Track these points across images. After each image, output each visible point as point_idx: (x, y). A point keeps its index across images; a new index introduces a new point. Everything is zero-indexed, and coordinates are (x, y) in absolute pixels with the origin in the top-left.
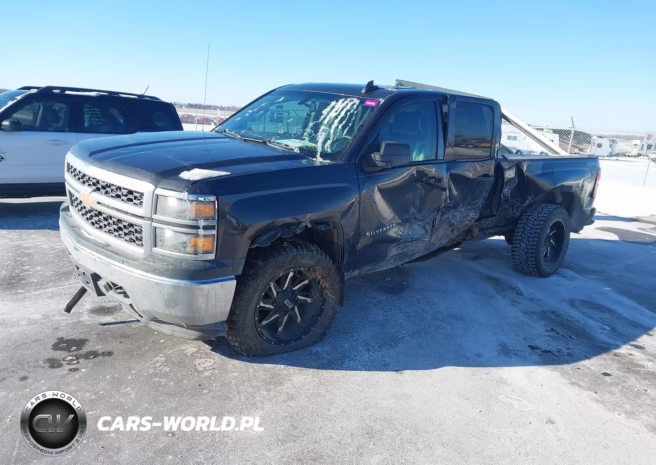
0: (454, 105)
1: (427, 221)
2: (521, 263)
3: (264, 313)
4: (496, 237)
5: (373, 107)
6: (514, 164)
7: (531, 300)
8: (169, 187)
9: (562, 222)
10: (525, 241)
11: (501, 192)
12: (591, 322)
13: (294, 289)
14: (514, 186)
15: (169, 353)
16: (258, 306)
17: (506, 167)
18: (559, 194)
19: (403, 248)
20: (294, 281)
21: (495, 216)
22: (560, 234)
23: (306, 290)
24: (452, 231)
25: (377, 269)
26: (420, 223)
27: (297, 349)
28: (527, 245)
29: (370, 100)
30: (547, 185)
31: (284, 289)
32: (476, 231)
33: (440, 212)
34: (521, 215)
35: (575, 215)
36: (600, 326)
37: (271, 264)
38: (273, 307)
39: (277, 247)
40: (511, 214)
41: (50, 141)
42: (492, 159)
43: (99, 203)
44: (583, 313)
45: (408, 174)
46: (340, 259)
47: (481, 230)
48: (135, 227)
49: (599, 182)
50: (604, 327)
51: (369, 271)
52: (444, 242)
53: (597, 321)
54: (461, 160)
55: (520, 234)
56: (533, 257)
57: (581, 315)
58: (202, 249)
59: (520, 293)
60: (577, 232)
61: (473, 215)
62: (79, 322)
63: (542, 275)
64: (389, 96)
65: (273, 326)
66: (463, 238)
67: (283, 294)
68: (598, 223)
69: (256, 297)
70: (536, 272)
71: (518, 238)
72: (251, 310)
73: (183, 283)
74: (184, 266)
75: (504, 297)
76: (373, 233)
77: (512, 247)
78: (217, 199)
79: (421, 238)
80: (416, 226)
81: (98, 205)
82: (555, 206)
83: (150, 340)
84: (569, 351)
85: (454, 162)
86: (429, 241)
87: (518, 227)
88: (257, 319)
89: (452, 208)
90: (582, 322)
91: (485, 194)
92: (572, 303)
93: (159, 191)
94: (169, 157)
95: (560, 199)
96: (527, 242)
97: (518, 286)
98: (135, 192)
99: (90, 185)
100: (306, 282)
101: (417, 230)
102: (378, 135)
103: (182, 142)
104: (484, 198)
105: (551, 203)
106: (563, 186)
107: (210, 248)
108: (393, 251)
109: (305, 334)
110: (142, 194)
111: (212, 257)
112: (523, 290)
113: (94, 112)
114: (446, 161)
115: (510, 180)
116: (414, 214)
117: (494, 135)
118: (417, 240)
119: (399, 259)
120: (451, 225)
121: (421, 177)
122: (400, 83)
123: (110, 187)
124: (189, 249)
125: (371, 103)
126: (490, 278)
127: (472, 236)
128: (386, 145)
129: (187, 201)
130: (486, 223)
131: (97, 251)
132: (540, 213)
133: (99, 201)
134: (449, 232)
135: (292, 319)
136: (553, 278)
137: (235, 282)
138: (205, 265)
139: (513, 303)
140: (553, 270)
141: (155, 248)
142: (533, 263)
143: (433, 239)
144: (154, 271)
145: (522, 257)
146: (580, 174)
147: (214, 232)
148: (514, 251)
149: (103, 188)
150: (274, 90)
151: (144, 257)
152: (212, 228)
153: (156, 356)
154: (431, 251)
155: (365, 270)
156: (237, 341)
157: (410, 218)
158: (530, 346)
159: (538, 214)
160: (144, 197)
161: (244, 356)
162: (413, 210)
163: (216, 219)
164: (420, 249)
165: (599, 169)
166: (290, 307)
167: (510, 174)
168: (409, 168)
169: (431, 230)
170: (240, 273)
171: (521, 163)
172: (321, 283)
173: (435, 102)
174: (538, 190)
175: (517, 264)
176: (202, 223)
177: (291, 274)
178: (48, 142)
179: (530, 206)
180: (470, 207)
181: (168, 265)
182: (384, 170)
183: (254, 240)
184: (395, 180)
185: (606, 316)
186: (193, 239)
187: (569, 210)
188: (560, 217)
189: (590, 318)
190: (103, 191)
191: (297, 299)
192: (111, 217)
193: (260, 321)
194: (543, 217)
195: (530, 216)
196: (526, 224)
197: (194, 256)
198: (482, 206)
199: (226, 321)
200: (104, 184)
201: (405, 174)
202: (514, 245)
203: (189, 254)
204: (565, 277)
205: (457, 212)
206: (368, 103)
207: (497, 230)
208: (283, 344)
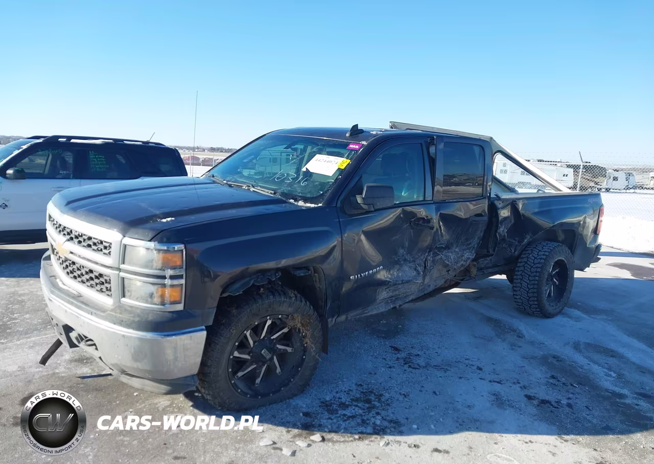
0: (441, 146)
1: (418, 263)
2: (522, 303)
3: (239, 364)
4: (498, 277)
5: (357, 150)
6: (508, 202)
7: (532, 343)
8: (136, 236)
9: (565, 260)
10: (525, 280)
11: (496, 231)
12: (595, 368)
13: (272, 338)
14: (510, 225)
15: (140, 407)
16: (231, 357)
17: (500, 206)
18: (560, 231)
19: (395, 290)
20: (273, 329)
21: (492, 255)
22: (563, 273)
23: (286, 339)
24: (448, 271)
25: (366, 313)
26: (411, 265)
27: (275, 402)
28: (528, 284)
29: (354, 144)
30: (545, 223)
31: (262, 337)
32: (474, 271)
33: (432, 253)
34: (520, 254)
35: (579, 252)
36: (605, 372)
37: (246, 312)
38: (249, 358)
39: (250, 294)
40: (510, 254)
41: (53, 188)
42: (485, 198)
43: (72, 253)
44: (587, 358)
45: (394, 216)
46: (323, 304)
47: (480, 269)
48: (105, 278)
49: (602, 218)
50: (610, 373)
51: (357, 315)
52: (440, 283)
53: (602, 366)
54: (451, 201)
55: (520, 273)
56: (535, 297)
57: (585, 359)
58: (169, 300)
59: (520, 336)
60: (582, 270)
61: (469, 255)
62: (54, 374)
63: (546, 315)
64: (373, 139)
65: (251, 378)
66: (461, 278)
67: (260, 343)
68: (604, 260)
69: (229, 348)
70: (539, 313)
71: (518, 277)
72: (224, 362)
73: (149, 335)
74: (150, 318)
75: (504, 340)
76: (358, 276)
77: (513, 287)
78: (185, 248)
79: (412, 280)
80: (406, 268)
81: (71, 255)
82: (555, 244)
83: (124, 393)
84: (570, 401)
85: (444, 202)
86: (423, 283)
87: (518, 265)
88: (230, 370)
89: (445, 249)
90: (586, 368)
91: (480, 234)
92: (576, 346)
93: (127, 241)
94: (143, 205)
95: (561, 236)
96: (528, 281)
97: (520, 328)
98: (105, 242)
99: (64, 234)
100: (285, 330)
101: (407, 272)
102: (361, 177)
103: (163, 189)
104: (479, 238)
105: (551, 240)
106: (562, 224)
107: (178, 299)
108: (383, 294)
109: (285, 385)
110: (111, 244)
111: (180, 307)
112: (524, 332)
113: (98, 159)
114: (435, 201)
115: (505, 218)
116: (403, 256)
117: (486, 174)
118: (408, 282)
119: (391, 302)
120: (446, 266)
121: (409, 217)
122: (394, 125)
123: (82, 236)
124: (157, 300)
125: (354, 146)
126: (489, 320)
127: (470, 276)
128: (368, 187)
129: (154, 250)
130: (483, 262)
131: (69, 302)
132: (540, 251)
133: (72, 251)
134: (444, 272)
135: (270, 370)
136: (558, 319)
137: (205, 333)
138: (172, 316)
139: (513, 346)
140: (558, 310)
141: (123, 299)
142: (536, 303)
143: (427, 280)
144: (121, 323)
145: (524, 296)
146: (581, 210)
147: (183, 281)
148: (514, 291)
149: (77, 237)
150: (265, 135)
151: (112, 307)
152: (180, 277)
153: (126, 411)
154: (426, 292)
155: (352, 315)
156: (209, 394)
157: (399, 259)
158: (526, 396)
159: (538, 253)
160: (113, 246)
161: (218, 410)
162: (401, 251)
163: (184, 267)
164: (413, 290)
165: (602, 205)
166: (268, 357)
167: (505, 213)
168: (393, 210)
169: (424, 272)
170: (211, 323)
171: (515, 201)
172: (301, 331)
173: (421, 144)
174: (536, 228)
175: (519, 304)
176: (169, 272)
177: (269, 322)
178: (52, 190)
179: (529, 244)
180: (465, 247)
181: (134, 317)
182: (368, 212)
183: (225, 288)
184: (382, 222)
185: (612, 361)
186: (160, 289)
187: (572, 248)
188: (562, 255)
189: (595, 363)
190: (76, 241)
191: (275, 348)
192: (83, 267)
193: (235, 373)
194: (543, 255)
195: (530, 254)
196: (526, 263)
197: (162, 307)
198: (478, 244)
199: (198, 374)
200: (77, 234)
201: (391, 216)
202: (515, 285)
203: (156, 304)
204: (570, 317)
205: (452, 253)
206: (351, 146)
207: (496, 269)
208: (260, 397)
